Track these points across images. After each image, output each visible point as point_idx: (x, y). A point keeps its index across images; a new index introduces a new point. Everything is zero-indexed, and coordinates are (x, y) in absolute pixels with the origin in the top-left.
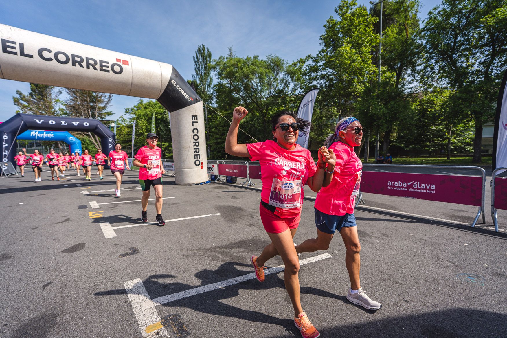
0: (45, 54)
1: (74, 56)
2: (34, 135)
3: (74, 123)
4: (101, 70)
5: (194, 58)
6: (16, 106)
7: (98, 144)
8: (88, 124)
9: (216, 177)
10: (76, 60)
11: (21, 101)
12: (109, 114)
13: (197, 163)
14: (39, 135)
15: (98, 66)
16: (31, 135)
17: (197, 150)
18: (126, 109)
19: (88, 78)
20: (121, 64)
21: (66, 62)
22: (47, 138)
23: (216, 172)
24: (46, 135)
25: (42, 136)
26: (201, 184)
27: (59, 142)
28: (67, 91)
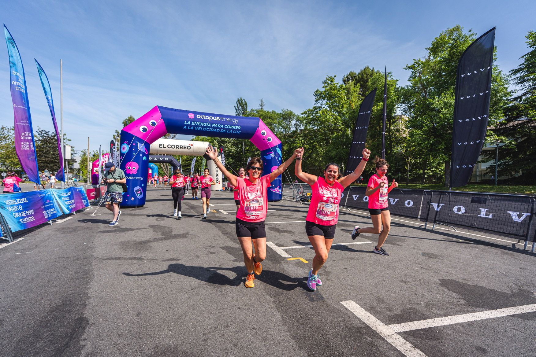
0: (169, 146)
1: (176, 146)
3: (160, 158)
4: (184, 149)
5: (235, 108)
8: (167, 159)
9: (227, 188)
10: (177, 147)
13: (217, 181)
15: (183, 148)
17: (217, 176)
19: (180, 152)
20: (190, 146)
21: (174, 148)
23: (226, 186)
26: (218, 190)
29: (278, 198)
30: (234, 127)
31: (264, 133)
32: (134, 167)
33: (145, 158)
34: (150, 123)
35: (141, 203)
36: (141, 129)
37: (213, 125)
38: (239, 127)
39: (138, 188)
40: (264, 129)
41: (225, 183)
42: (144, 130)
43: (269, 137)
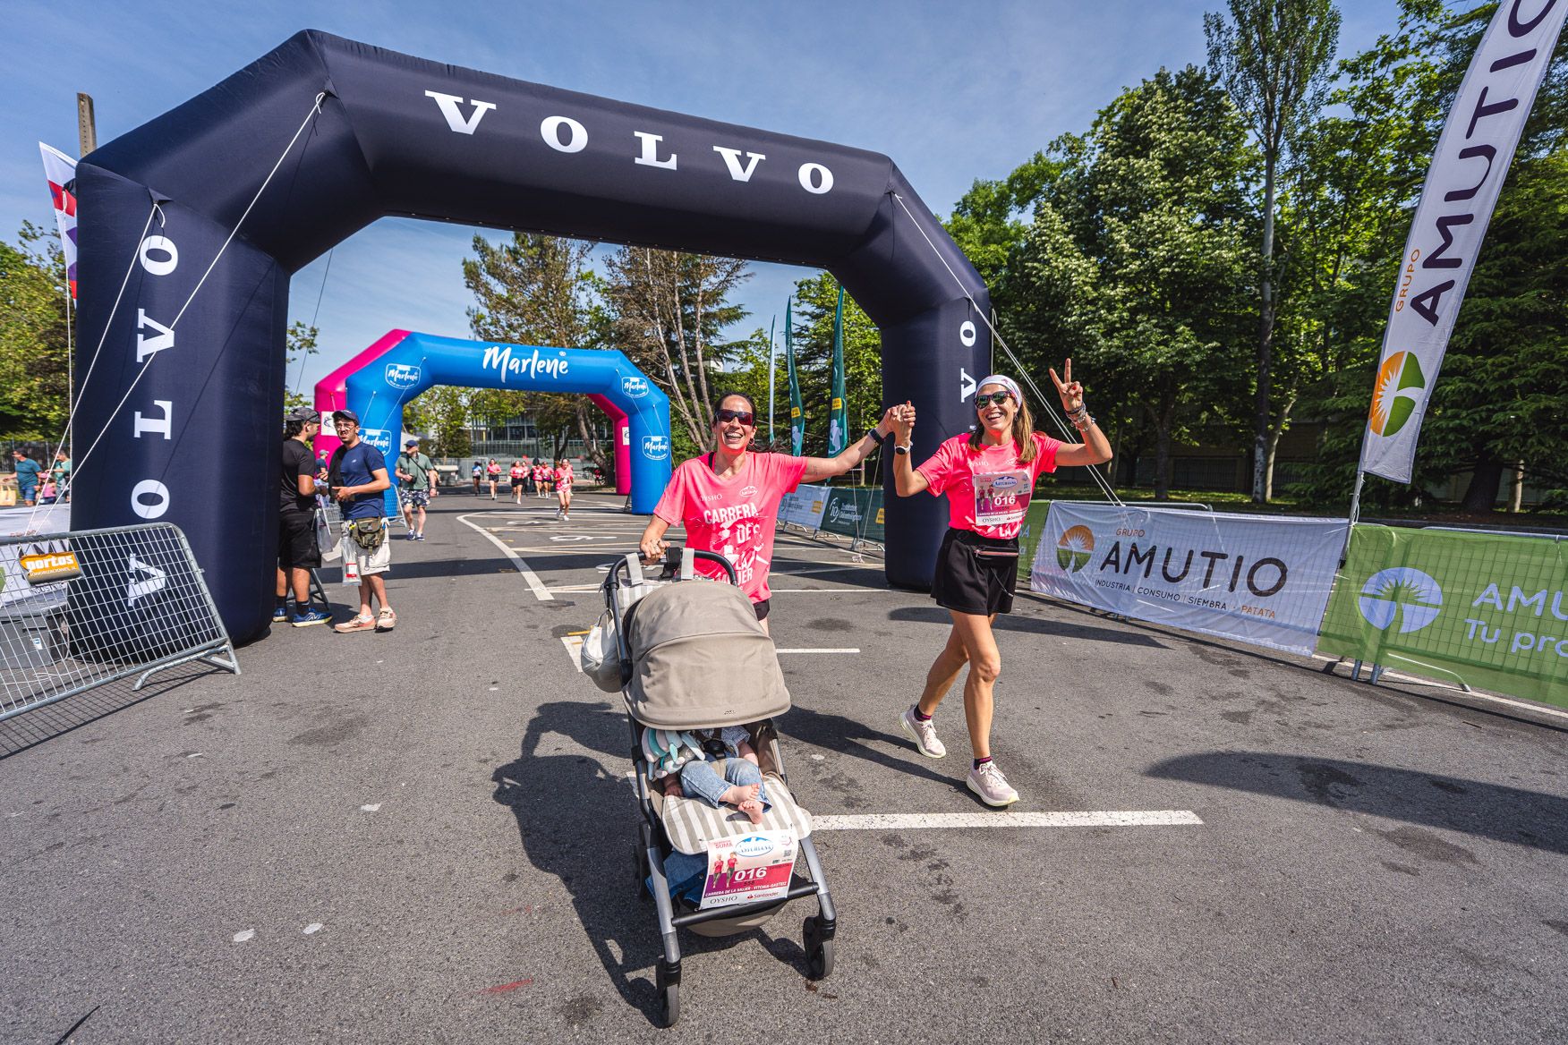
2: (495, 366)
6: (471, 291)
7: (697, 423)
11: (486, 277)
12: (733, 315)
14: (514, 365)
16: (485, 367)
18: (800, 286)
22: (544, 378)
24: (541, 364)
25: (524, 370)
27: (581, 417)
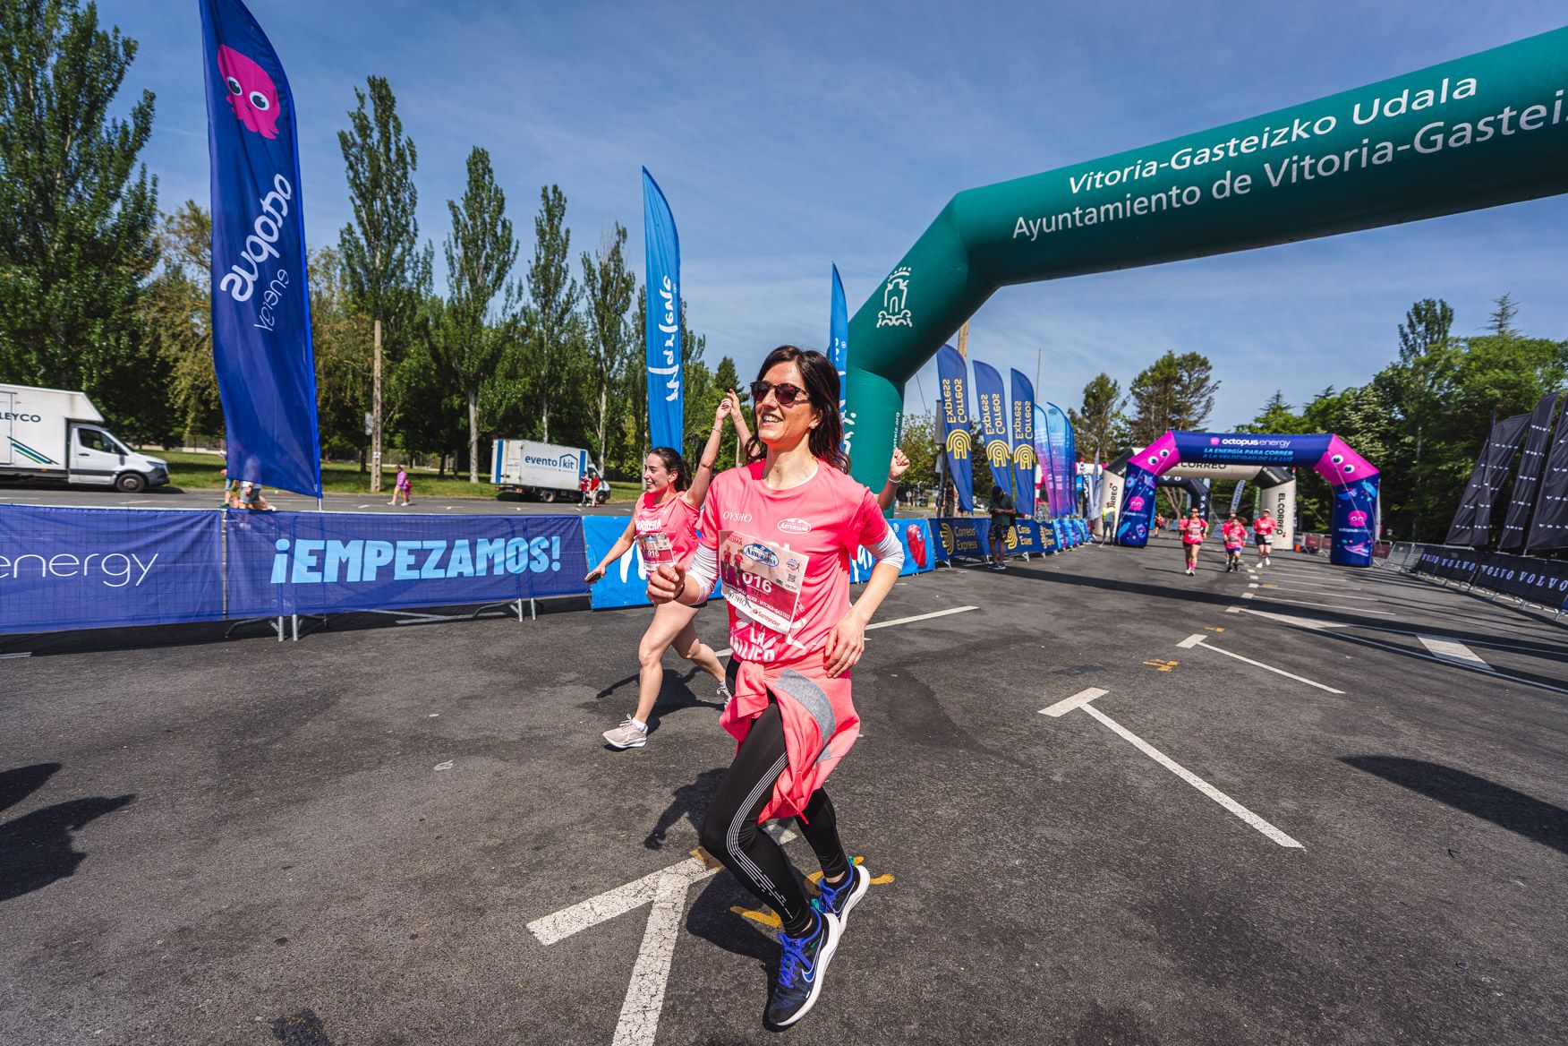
5: (1402, 330)
8: (1180, 478)
11: (1073, 425)
13: (1279, 532)
17: (1280, 522)
28: (1137, 402)
29: (1363, 562)
30: (1281, 453)
31: (1337, 460)
32: (1138, 503)
33: (1151, 493)
34: (1161, 453)
35: (1142, 544)
36: (1150, 461)
37: (1247, 451)
38: (1291, 453)
39: (1141, 526)
40: (1340, 453)
41: (1300, 537)
42: (1154, 461)
43: (1348, 466)
